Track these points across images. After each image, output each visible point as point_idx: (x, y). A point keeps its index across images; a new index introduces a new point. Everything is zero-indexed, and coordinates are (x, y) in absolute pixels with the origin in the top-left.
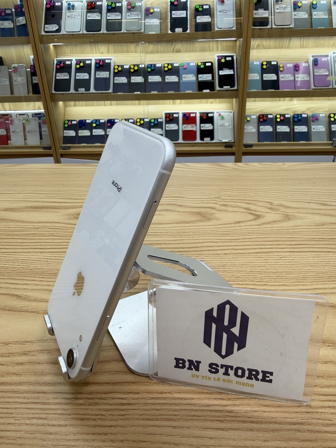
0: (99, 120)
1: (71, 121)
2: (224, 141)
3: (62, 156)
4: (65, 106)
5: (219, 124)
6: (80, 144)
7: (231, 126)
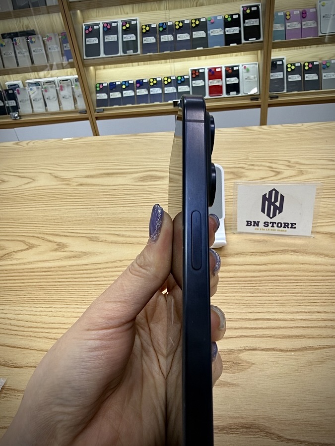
0: (128, 81)
1: (102, 84)
2: (249, 94)
3: (97, 118)
4: (96, 70)
5: (245, 77)
6: (113, 106)
7: (256, 78)
